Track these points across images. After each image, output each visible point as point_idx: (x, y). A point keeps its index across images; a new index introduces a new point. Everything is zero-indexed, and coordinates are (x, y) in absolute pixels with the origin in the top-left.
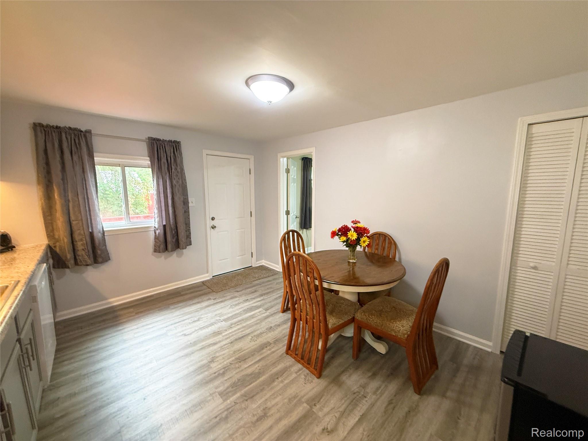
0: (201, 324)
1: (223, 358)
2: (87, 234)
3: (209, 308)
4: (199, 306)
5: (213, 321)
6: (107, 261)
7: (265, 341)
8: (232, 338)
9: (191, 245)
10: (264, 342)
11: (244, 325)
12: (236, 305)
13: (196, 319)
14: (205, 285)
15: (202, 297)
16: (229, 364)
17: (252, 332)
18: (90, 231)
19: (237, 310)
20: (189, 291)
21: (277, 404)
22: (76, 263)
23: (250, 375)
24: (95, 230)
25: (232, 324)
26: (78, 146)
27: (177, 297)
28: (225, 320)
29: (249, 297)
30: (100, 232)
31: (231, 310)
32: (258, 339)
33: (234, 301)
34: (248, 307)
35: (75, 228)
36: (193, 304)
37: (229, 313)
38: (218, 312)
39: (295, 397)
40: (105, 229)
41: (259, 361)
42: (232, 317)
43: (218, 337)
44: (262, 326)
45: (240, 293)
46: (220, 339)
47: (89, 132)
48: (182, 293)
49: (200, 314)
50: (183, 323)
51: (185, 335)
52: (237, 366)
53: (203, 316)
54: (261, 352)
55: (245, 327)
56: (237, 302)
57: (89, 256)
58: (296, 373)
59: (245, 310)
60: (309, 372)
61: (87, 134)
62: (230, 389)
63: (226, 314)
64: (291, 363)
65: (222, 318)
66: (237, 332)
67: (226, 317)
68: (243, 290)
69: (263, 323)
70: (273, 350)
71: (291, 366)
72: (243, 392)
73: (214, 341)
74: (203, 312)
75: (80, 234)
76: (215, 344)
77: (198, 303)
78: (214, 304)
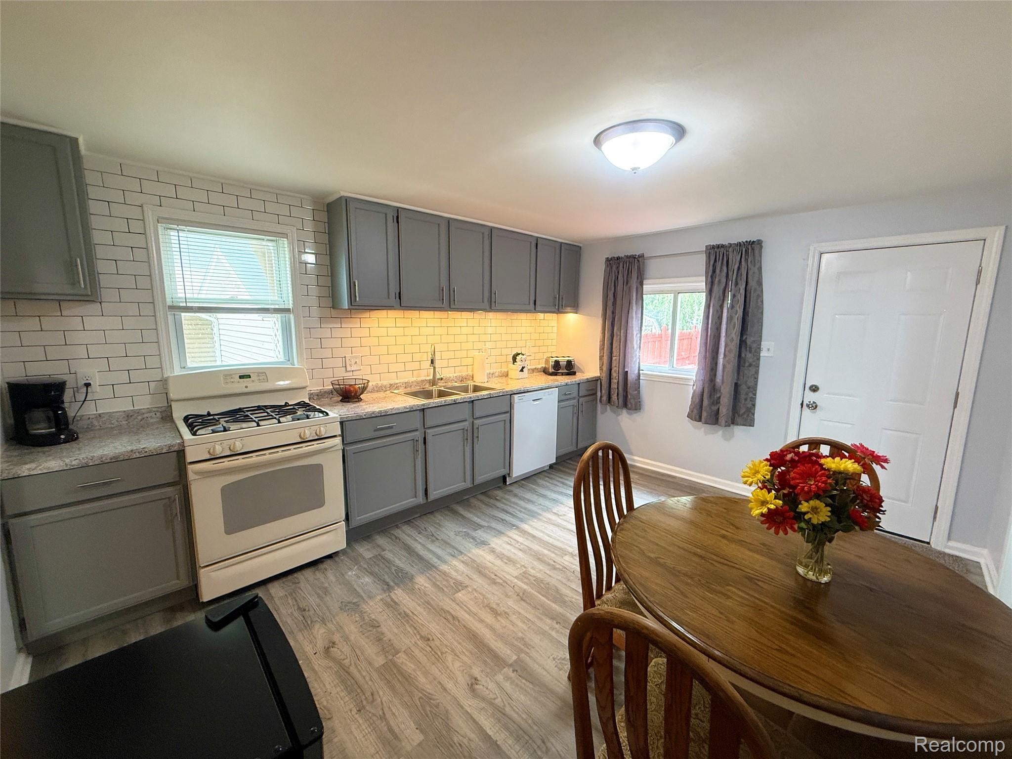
2: (622, 372)
6: (637, 409)
9: (752, 426)
18: (626, 370)
21: (513, 624)
22: (609, 401)
24: (629, 371)
30: (634, 374)
35: (614, 364)
39: (526, 644)
40: (641, 372)
47: (642, 256)
57: (618, 397)
61: (640, 259)
62: (532, 579)
75: (615, 371)
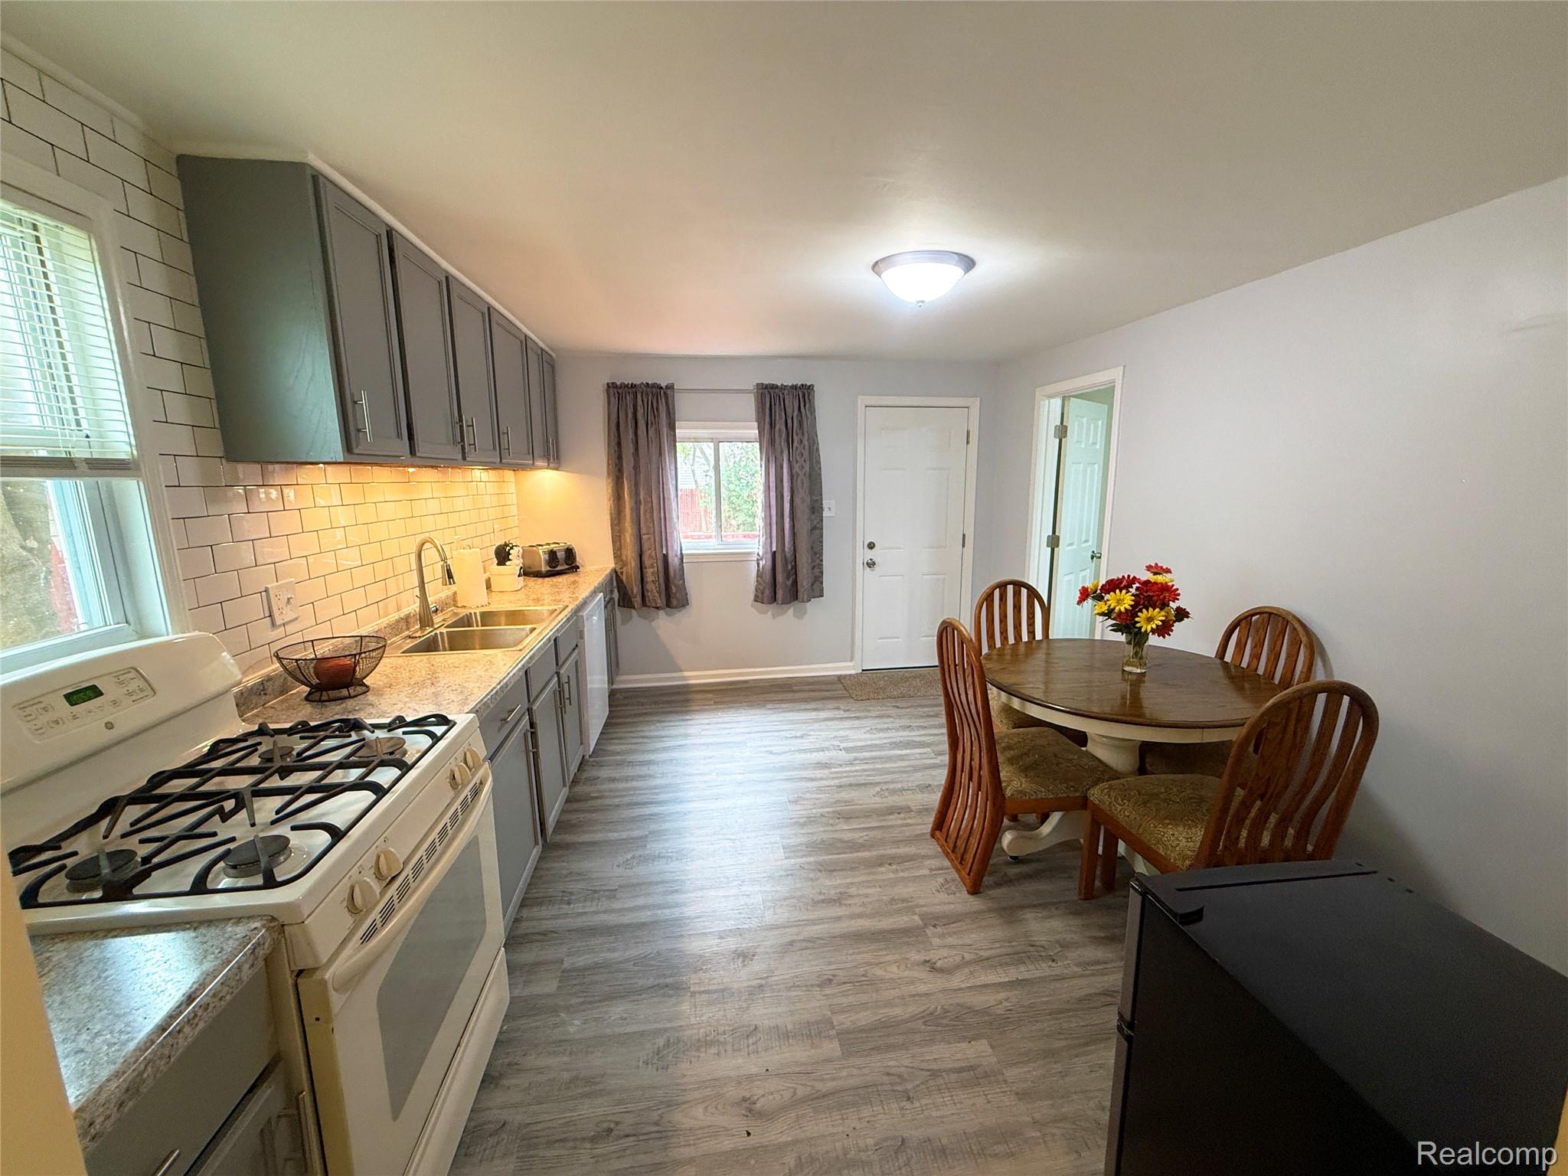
0: (805, 744)
1: (815, 804)
2: (660, 556)
3: (830, 723)
4: (813, 715)
5: (825, 744)
6: (683, 606)
7: (904, 804)
8: (845, 781)
9: (822, 596)
10: (898, 804)
11: (879, 766)
12: (881, 730)
13: (798, 734)
14: (842, 683)
15: (825, 702)
16: (819, 815)
17: (885, 783)
18: (664, 552)
19: (878, 738)
20: (807, 687)
21: (866, 896)
22: (644, 603)
23: (845, 842)
24: (670, 552)
25: (855, 759)
26: (655, 411)
27: (784, 692)
28: (847, 750)
29: (916, 723)
30: (676, 556)
31: (868, 736)
32: (891, 796)
33: (882, 724)
34: (902, 739)
35: (646, 546)
36: (806, 710)
37: (860, 740)
38: (842, 733)
39: (904, 901)
40: (683, 552)
41: (874, 828)
42: (862, 749)
43: (822, 771)
44: (911, 779)
45: (902, 711)
46: (824, 776)
47: (671, 387)
48: (795, 688)
49: (809, 728)
50: (777, 734)
51: (771, 753)
52: (831, 822)
53: (812, 733)
54: (887, 817)
55: (878, 770)
56: (886, 726)
57: (659, 592)
58: (931, 870)
59: (894, 743)
60: (959, 879)
61: (669, 392)
62: (803, 847)
63: (854, 740)
64: (930, 853)
65: (843, 745)
66: (859, 774)
67: (851, 745)
68: (912, 706)
69: (919, 775)
70: (909, 821)
71: (928, 857)
72: (821, 858)
73: (813, 776)
74: (816, 726)
75: (650, 556)
76: (812, 780)
77: (815, 710)
78: (841, 718)
